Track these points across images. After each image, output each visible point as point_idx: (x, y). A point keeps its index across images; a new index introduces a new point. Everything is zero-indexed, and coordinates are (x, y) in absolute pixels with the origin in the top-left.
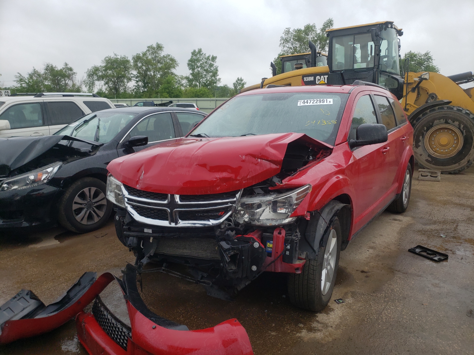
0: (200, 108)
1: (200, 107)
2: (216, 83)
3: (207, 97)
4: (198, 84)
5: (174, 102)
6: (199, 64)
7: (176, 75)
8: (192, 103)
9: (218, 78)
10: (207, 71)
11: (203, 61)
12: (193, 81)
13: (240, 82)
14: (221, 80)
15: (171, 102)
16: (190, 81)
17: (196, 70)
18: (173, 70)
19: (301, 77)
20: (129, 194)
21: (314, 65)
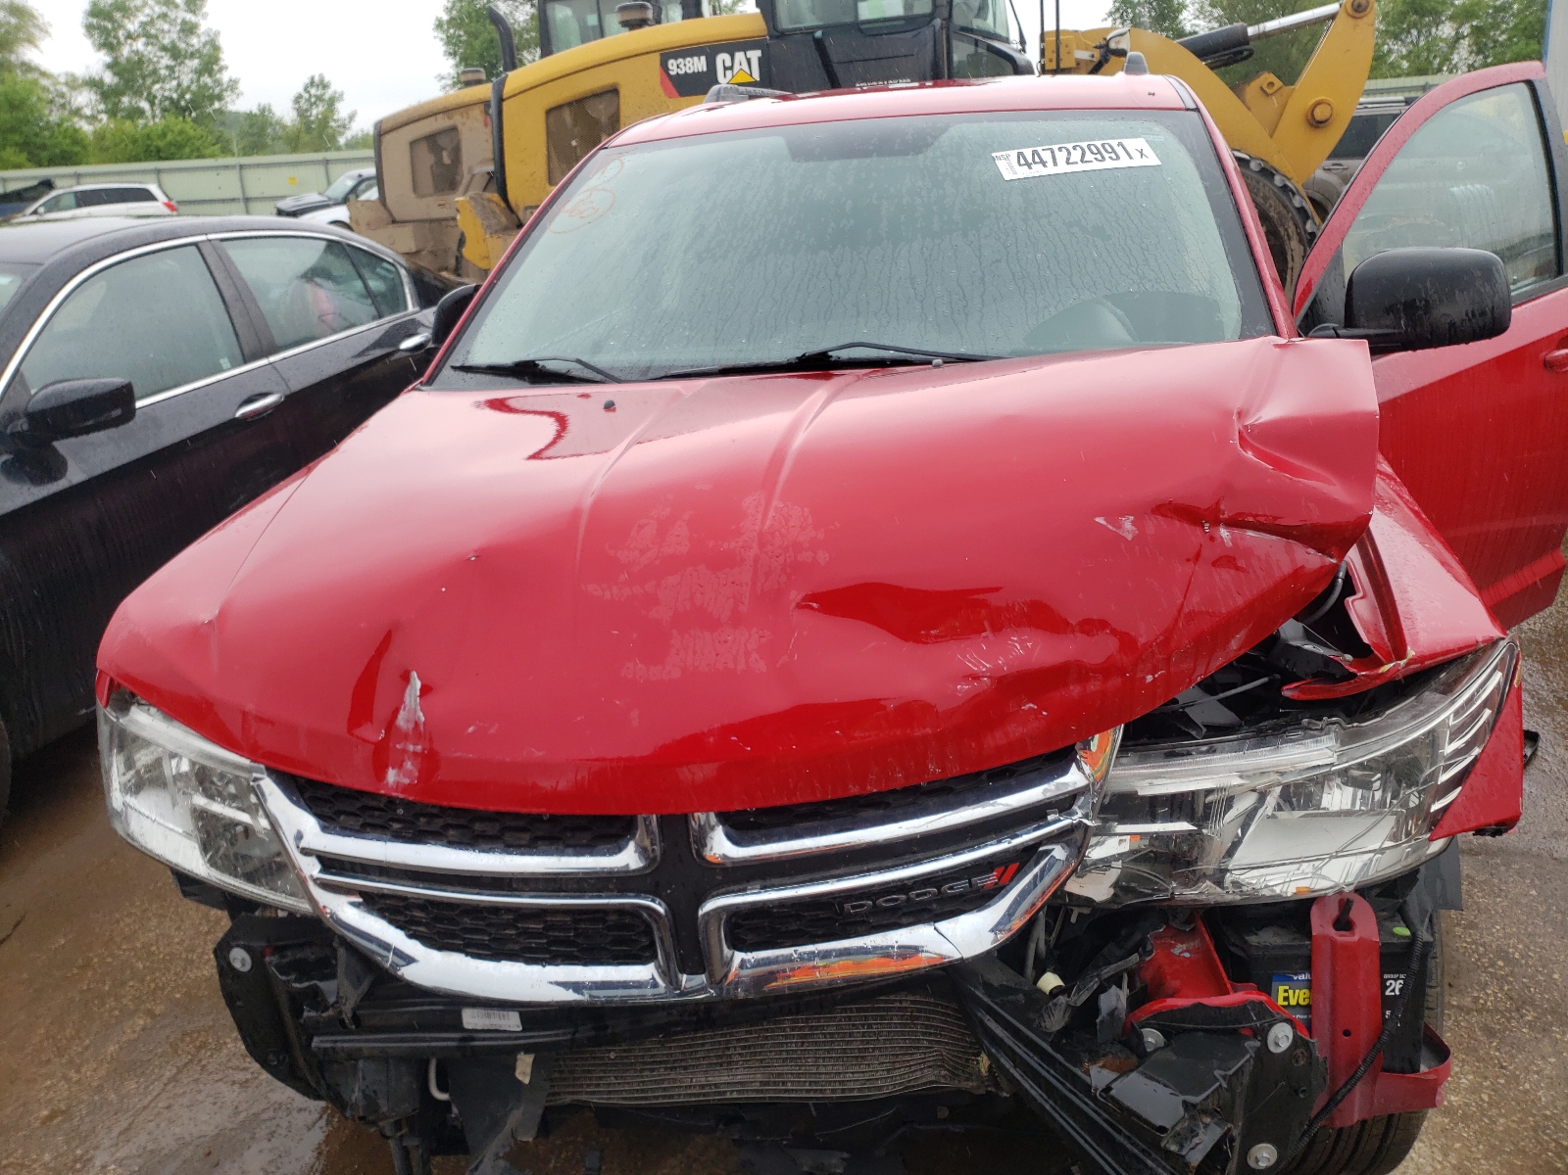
0: (179, 202)
1: (177, 196)
2: (220, 98)
3: (198, 157)
4: (144, 105)
5: (58, 183)
6: (132, 26)
7: (44, 74)
8: (140, 183)
9: (225, 77)
10: (174, 52)
11: (147, 11)
12: (123, 94)
13: (318, 97)
14: (241, 87)
15: (47, 185)
16: (107, 94)
17: (125, 51)
18: (29, 54)
19: (657, 57)
20: (324, 829)
21: (693, 10)
